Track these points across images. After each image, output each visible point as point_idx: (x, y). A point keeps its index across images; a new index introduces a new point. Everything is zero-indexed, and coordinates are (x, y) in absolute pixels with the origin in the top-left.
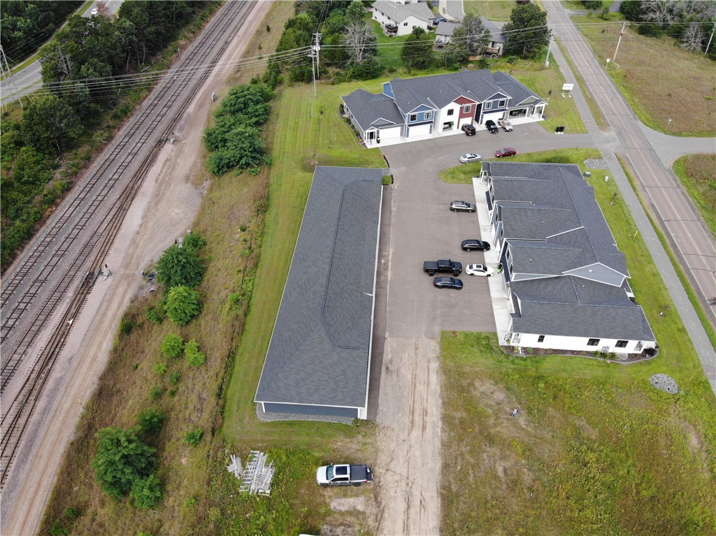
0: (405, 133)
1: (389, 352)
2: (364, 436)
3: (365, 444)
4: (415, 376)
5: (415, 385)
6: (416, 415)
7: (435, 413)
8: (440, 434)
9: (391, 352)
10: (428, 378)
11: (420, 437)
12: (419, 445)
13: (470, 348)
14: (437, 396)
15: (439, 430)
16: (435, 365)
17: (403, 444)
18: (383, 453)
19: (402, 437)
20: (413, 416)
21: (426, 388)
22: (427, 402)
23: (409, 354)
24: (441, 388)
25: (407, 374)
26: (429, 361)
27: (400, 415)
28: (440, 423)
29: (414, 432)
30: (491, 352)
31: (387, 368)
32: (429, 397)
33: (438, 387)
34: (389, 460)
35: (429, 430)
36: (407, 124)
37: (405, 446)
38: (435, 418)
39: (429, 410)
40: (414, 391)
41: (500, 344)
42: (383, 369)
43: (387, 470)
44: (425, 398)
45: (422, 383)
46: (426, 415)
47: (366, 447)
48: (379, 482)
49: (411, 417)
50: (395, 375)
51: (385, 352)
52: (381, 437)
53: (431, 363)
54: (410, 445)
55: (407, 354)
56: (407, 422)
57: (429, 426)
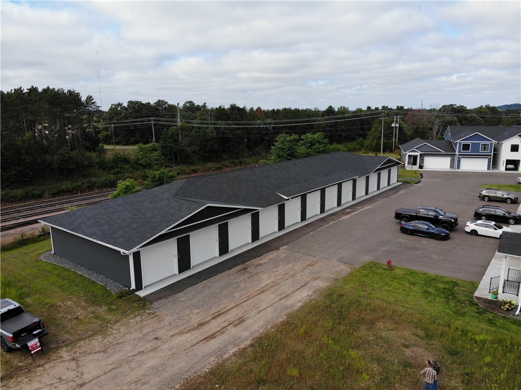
0: (455, 164)
1: (267, 258)
2: (110, 310)
3: (97, 317)
4: (275, 284)
5: (263, 292)
6: (220, 320)
7: (255, 327)
8: (226, 356)
9: (270, 259)
10: (293, 292)
11: (189, 345)
12: (170, 353)
13: (407, 284)
14: (284, 313)
15: (232, 350)
16: (321, 284)
17: (150, 342)
18: (105, 338)
19: (159, 334)
20: (214, 318)
21: (276, 300)
22: (259, 312)
23: (293, 266)
24: (302, 307)
25: (266, 279)
26: (315, 279)
27: (197, 311)
28: (248, 342)
29: (189, 335)
30: (447, 297)
31: (245, 269)
32: (269, 309)
33: (299, 304)
34: (97, 349)
35: (214, 344)
36: (457, 153)
37: (149, 345)
38: (246, 334)
39: (248, 322)
40: (255, 296)
41: (477, 294)
42: (239, 267)
43: (73, 359)
44: (260, 309)
45: (277, 294)
46: (235, 326)
47: (94, 320)
48: (39, 366)
49: (210, 318)
50: (247, 275)
51: (263, 257)
52: (132, 321)
53: (317, 281)
54: (157, 347)
55: (289, 266)
56: (195, 321)
57: (223, 338)
